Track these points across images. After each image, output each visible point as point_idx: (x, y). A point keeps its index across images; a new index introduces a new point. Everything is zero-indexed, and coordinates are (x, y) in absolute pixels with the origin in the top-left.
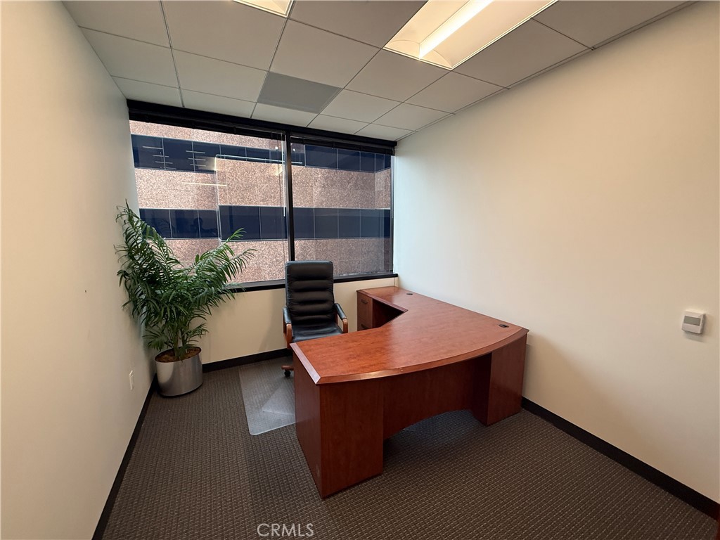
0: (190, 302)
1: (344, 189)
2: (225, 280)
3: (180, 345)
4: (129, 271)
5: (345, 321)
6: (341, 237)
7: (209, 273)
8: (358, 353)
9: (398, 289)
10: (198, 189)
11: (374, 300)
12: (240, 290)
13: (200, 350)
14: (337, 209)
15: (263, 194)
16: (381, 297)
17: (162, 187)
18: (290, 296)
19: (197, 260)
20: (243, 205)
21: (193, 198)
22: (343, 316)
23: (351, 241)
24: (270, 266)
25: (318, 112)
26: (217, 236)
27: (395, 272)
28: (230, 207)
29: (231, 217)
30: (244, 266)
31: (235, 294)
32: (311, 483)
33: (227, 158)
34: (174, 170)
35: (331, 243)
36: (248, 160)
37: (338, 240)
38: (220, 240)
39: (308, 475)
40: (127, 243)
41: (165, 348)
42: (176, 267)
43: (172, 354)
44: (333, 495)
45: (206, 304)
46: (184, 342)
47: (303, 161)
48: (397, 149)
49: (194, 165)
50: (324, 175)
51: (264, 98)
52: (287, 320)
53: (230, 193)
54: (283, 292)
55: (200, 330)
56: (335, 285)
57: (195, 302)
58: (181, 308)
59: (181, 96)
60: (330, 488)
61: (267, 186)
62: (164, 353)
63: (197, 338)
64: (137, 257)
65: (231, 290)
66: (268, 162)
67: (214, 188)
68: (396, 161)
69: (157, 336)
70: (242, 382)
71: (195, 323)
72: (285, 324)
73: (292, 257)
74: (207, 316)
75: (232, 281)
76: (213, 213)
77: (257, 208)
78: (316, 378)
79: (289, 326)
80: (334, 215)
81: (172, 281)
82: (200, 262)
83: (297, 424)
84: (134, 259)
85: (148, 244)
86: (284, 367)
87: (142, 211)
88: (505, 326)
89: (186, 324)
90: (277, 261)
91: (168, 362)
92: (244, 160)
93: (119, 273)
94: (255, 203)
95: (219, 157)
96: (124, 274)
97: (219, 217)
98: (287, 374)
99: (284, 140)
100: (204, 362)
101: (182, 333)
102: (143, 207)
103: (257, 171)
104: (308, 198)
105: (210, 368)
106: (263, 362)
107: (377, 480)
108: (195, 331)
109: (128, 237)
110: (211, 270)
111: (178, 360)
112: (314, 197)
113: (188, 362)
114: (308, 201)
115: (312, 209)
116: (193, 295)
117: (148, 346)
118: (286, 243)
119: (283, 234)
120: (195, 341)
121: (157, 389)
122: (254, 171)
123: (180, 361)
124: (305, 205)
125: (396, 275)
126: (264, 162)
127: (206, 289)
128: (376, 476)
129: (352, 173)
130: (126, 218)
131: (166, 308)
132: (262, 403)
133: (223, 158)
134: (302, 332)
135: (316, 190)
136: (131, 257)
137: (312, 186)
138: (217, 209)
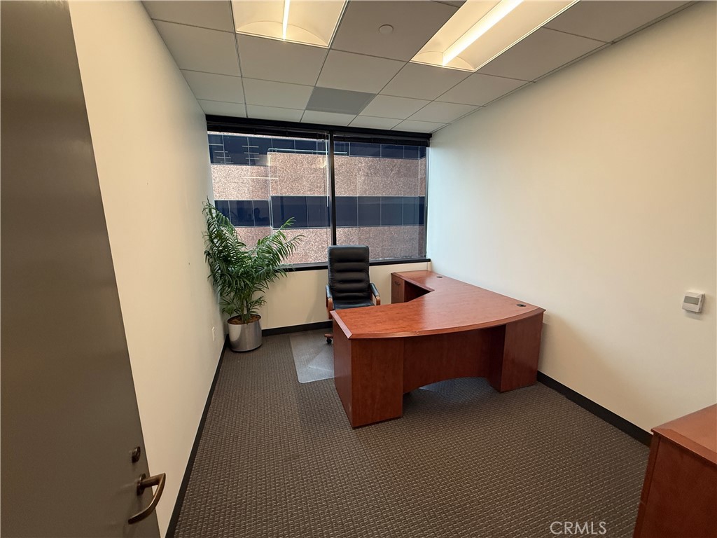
0: (253, 278)
1: (387, 177)
2: (279, 260)
3: (245, 312)
4: (211, 252)
5: (378, 298)
6: (384, 224)
7: (267, 255)
8: (384, 320)
9: (430, 273)
10: (253, 181)
11: (406, 282)
12: (291, 270)
13: (260, 317)
14: (379, 197)
15: (310, 185)
16: (413, 279)
17: (223, 180)
18: (332, 276)
19: (258, 244)
20: (292, 195)
21: (248, 190)
22: (377, 294)
23: (393, 228)
24: (316, 252)
25: (357, 114)
26: (268, 225)
27: (428, 257)
28: (282, 197)
29: (282, 206)
30: (294, 249)
31: (287, 273)
32: (345, 418)
33: (278, 151)
34: (232, 164)
35: (373, 230)
36: (297, 152)
37: (380, 228)
38: (271, 228)
39: (343, 412)
40: (209, 230)
41: (235, 314)
42: (243, 249)
43: (240, 319)
44: (361, 427)
45: (265, 280)
46: (248, 310)
47: (347, 151)
48: (432, 141)
49: (249, 158)
50: (367, 163)
51: (310, 106)
52: (329, 295)
53: (280, 184)
54: (326, 272)
55: (259, 302)
56: (371, 268)
57: (257, 278)
58: (248, 282)
59: (246, 110)
60: (360, 421)
61: (314, 177)
62: (234, 318)
63: (257, 307)
64: (215, 241)
65: (284, 269)
66: (315, 153)
67: (266, 180)
68: (431, 152)
69: (229, 304)
70: (292, 346)
71: (256, 295)
72: (327, 298)
73: (334, 242)
74: (265, 290)
75: (285, 262)
76: (266, 202)
77: (304, 199)
78: (349, 335)
79: (330, 300)
80: (377, 203)
81: (241, 260)
82: (261, 246)
83: (335, 378)
84: (213, 242)
85: (223, 231)
86: (326, 335)
87: (216, 202)
88: (522, 306)
89: (249, 296)
90: (323, 247)
91: (237, 324)
92: (293, 152)
93: (205, 252)
94: (303, 193)
95: (271, 151)
96: (208, 254)
97: (270, 206)
98: (329, 342)
99: (328, 139)
100: (264, 328)
101: (247, 302)
102: (217, 199)
103: (305, 162)
104: (352, 187)
105: (268, 333)
106: (309, 331)
107: (397, 421)
108: (257, 302)
109: (209, 225)
110: (269, 253)
111: (244, 323)
112: (357, 186)
113: (252, 325)
114: (352, 190)
115: (356, 197)
116: (256, 272)
117: (223, 311)
118: (329, 231)
119: (327, 223)
120: (257, 310)
121: (229, 346)
122: (302, 162)
123: (246, 325)
124: (349, 194)
125: (429, 260)
126: (310, 153)
127: (266, 268)
128: (397, 418)
129: (396, 160)
130: (207, 210)
131: (236, 281)
132: (308, 361)
133: (274, 151)
134: (342, 306)
135: (360, 179)
136: (212, 241)
137: (356, 176)
138: (269, 199)
